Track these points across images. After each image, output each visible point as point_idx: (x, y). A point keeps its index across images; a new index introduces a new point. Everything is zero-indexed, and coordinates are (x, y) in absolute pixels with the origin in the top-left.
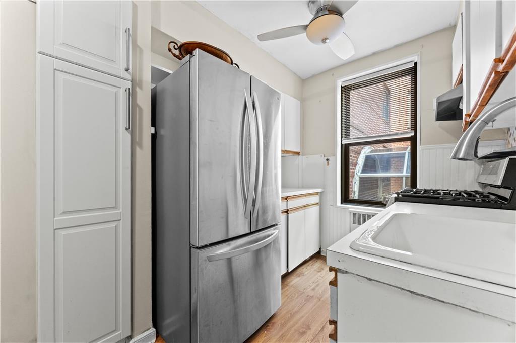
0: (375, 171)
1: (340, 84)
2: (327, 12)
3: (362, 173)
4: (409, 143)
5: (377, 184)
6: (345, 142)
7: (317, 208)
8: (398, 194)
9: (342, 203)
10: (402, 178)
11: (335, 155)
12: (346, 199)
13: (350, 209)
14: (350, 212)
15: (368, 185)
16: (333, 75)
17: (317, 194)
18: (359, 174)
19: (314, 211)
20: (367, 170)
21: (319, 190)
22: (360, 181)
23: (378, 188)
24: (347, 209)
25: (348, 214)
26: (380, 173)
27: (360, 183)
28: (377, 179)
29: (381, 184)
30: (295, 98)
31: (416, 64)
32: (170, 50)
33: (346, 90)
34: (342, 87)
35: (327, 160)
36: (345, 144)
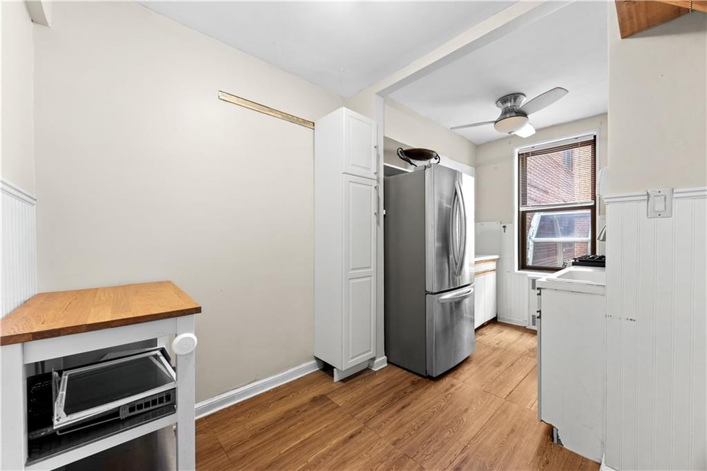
0: (553, 235)
1: (517, 151)
2: (514, 114)
3: (537, 236)
4: (589, 211)
5: (556, 250)
6: (522, 209)
7: (493, 275)
8: (575, 259)
9: (519, 270)
10: (587, 243)
11: (512, 222)
12: (523, 265)
13: (529, 276)
14: (529, 278)
15: (544, 252)
16: (510, 143)
17: (494, 260)
18: (533, 238)
19: (491, 277)
20: (543, 233)
21: (497, 257)
22: (534, 247)
23: (556, 255)
24: (526, 275)
25: (527, 280)
26: (559, 237)
27: (534, 249)
28: (555, 244)
29: (561, 251)
30: (470, 166)
31: (595, 137)
32: (398, 154)
33: (523, 157)
34: (519, 155)
35: (504, 227)
36: (523, 212)
